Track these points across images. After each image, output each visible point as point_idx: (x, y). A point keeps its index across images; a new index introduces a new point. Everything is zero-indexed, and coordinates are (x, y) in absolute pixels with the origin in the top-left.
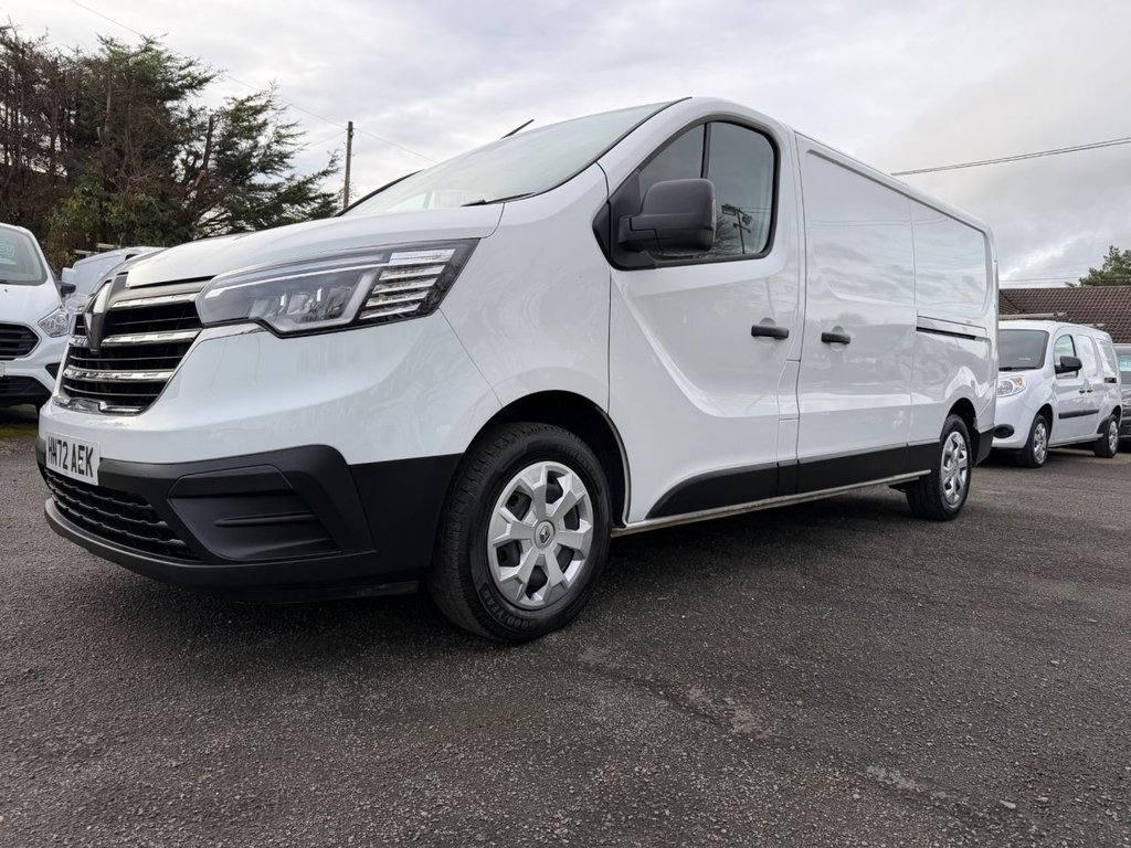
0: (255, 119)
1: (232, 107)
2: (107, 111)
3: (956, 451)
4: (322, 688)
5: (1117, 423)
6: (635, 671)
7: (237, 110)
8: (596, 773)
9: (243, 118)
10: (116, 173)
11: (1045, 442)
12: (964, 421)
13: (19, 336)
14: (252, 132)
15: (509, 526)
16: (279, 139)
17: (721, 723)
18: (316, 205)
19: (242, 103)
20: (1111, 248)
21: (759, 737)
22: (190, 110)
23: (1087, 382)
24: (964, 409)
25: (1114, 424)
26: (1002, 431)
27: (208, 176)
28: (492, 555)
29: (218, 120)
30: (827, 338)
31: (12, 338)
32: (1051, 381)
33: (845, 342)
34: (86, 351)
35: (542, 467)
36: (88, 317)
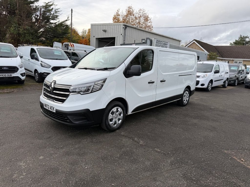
0: (50, 8)
1: (45, 5)
2: (18, 7)
3: (186, 95)
4: (87, 139)
5: (228, 81)
7: (46, 5)
8: (122, 149)
9: (47, 7)
10: (21, 21)
11: (211, 86)
12: (189, 89)
14: (50, 11)
15: (111, 117)
16: (56, 12)
17: (138, 143)
18: (65, 28)
19: (47, 4)
20: (240, 35)
21: (143, 145)
22: (36, 6)
23: (221, 74)
24: (188, 87)
25: (227, 81)
26: (202, 85)
27: (41, 21)
28: (109, 120)
29: (42, 8)
30: (161, 81)
31: (14, 69)
32: (213, 75)
33: (164, 81)
34: (50, 92)
35: (116, 108)
36: (50, 87)
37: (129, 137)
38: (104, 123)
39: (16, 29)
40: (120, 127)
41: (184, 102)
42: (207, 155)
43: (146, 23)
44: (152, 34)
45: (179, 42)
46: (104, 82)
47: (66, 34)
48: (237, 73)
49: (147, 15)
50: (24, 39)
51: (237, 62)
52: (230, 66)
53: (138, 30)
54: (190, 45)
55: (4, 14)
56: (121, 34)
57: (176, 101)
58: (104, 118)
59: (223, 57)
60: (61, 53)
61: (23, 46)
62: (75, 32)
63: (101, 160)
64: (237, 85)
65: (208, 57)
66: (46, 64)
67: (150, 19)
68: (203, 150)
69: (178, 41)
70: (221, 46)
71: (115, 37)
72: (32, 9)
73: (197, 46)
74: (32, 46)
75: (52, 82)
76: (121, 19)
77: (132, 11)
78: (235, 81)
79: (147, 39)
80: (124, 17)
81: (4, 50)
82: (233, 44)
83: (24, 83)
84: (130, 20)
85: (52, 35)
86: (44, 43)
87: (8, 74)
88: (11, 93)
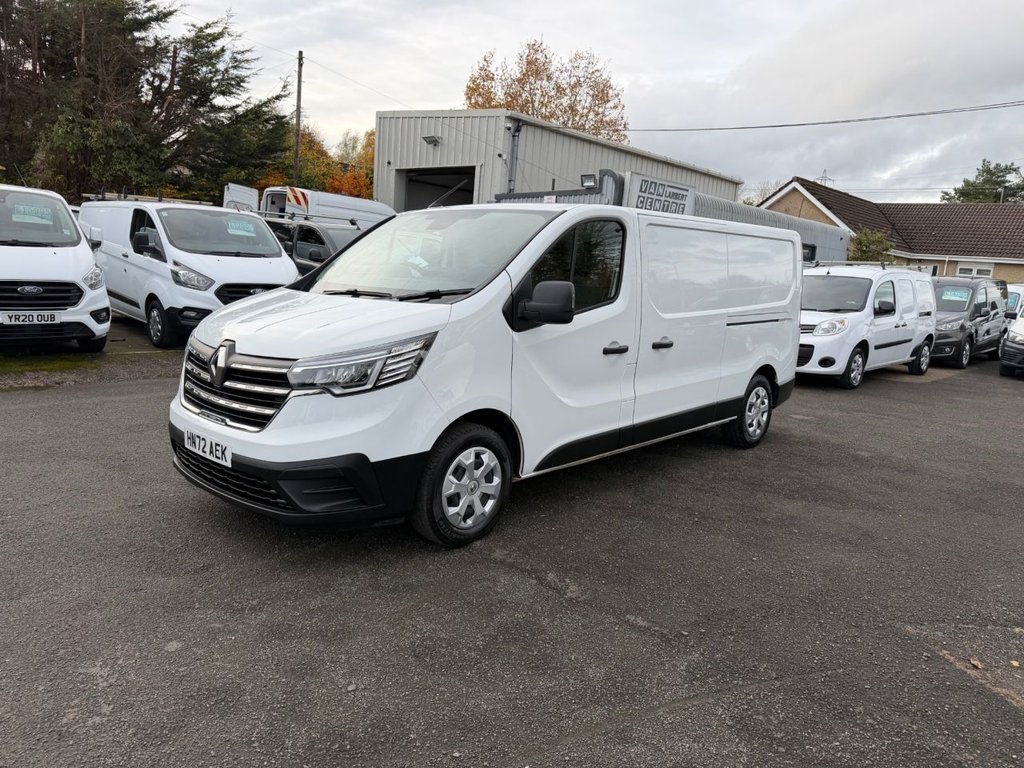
0: (214, 46)
1: (193, 34)
2: (82, 42)
3: (759, 401)
4: (357, 574)
5: (929, 348)
6: (521, 564)
7: (198, 37)
8: (496, 617)
9: (202, 43)
10: (93, 100)
11: (861, 369)
12: (767, 378)
13: (68, 291)
14: (212, 58)
15: (453, 486)
16: (237, 63)
17: (561, 592)
18: (270, 127)
19: (201, 30)
20: (984, 161)
21: (578, 600)
22: (156, 40)
23: (902, 318)
24: (766, 373)
25: (926, 348)
26: (826, 362)
27: (174, 98)
28: (445, 501)
29: (181, 48)
30: (656, 346)
31: (64, 293)
32: (869, 321)
33: (669, 346)
34: (210, 384)
35: (472, 451)
36: (213, 367)
37: (523, 571)
38: (426, 514)
39: (76, 131)
40: (491, 526)
41: (747, 431)
42: (835, 642)
43: (601, 110)
44: (623, 156)
45: (732, 187)
46: (427, 347)
47: (273, 152)
48: (966, 314)
49: (605, 76)
50: (108, 171)
51: (971, 270)
52: (938, 288)
53: (567, 140)
54: (779, 201)
55: (28, 72)
56: (500, 155)
57: (717, 426)
58: (426, 493)
59: (911, 250)
60: (257, 228)
61: (103, 199)
62: (312, 143)
63: (411, 660)
64: (969, 363)
65: (852, 247)
66: (191, 275)
67: (616, 92)
68: (821, 624)
69: (728, 184)
70: (905, 205)
71: (473, 168)
72: (142, 51)
73: (806, 206)
74: (137, 200)
75: (221, 346)
76: (500, 94)
77: (543, 59)
78: (959, 346)
79: (604, 173)
80: (509, 86)
81: (27, 217)
82: (954, 197)
83: (105, 349)
84: (537, 99)
85: (221, 154)
86: (184, 190)
87: (42, 313)
88: (50, 390)
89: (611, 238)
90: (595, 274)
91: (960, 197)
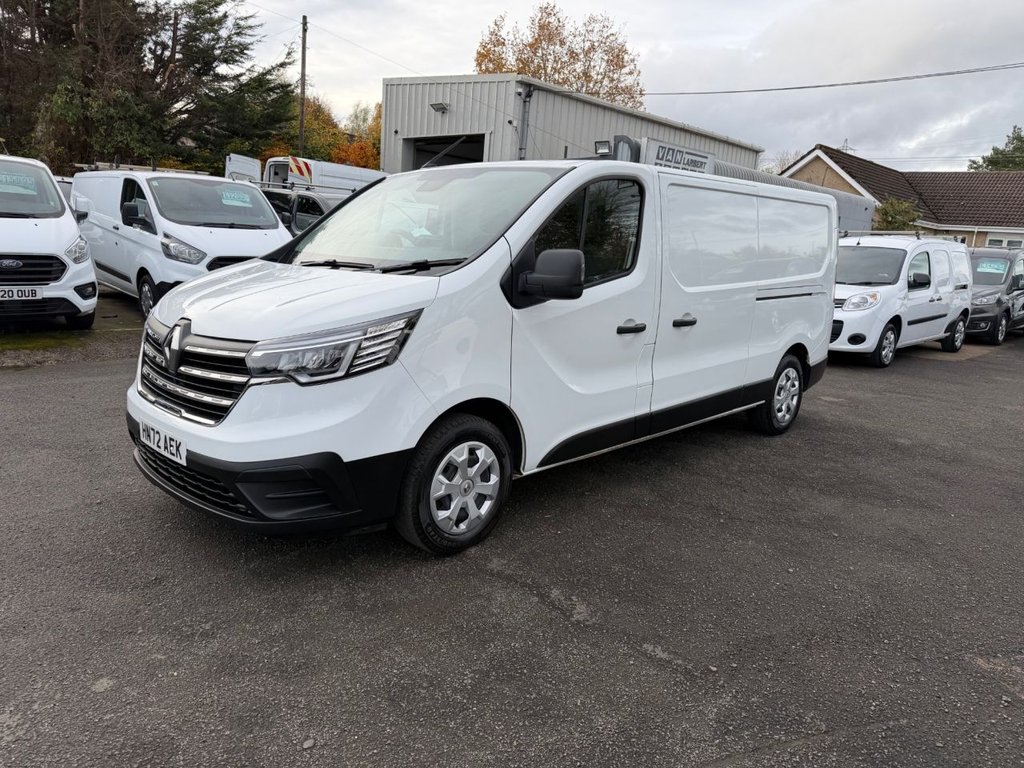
0: (217, 12)
2: (81, 8)
3: (789, 383)
4: (331, 589)
5: (964, 323)
6: (521, 576)
7: (200, 3)
8: (490, 646)
9: (203, 9)
10: (93, 69)
11: (893, 346)
12: (798, 357)
13: (51, 265)
14: (214, 25)
15: (444, 487)
16: (240, 30)
17: (566, 613)
18: (275, 96)
20: (1015, 127)
21: (587, 623)
22: (156, 5)
23: (937, 292)
24: (798, 351)
25: (961, 324)
26: (856, 339)
27: (176, 67)
28: (433, 504)
29: (182, 14)
30: (677, 324)
31: (47, 267)
32: (902, 295)
33: (692, 323)
34: (165, 369)
35: (464, 447)
37: (523, 585)
38: (411, 519)
39: (77, 101)
40: (487, 531)
41: (776, 417)
42: (894, 681)
43: (616, 76)
44: (639, 123)
45: (752, 155)
46: (411, 324)
47: (280, 121)
48: (1004, 287)
49: (620, 41)
50: (109, 142)
51: (1001, 241)
52: (975, 259)
53: (580, 105)
54: (801, 170)
55: (27, 41)
56: (510, 122)
57: (744, 411)
58: (410, 496)
59: (939, 221)
60: (254, 200)
61: (97, 169)
62: (319, 112)
63: (384, 704)
64: (1005, 340)
65: (877, 218)
66: (182, 248)
67: (631, 57)
68: (875, 656)
69: (747, 152)
70: (933, 173)
71: (483, 136)
72: (143, 17)
73: (829, 174)
74: (131, 169)
75: (176, 325)
76: (511, 59)
77: (556, 23)
78: (995, 322)
79: (618, 139)
80: (521, 52)
81: (10, 187)
82: (982, 166)
83: (94, 325)
84: (549, 66)
85: (225, 125)
86: (187, 161)
87: (22, 288)
88: (31, 370)
89: (627, 204)
90: (609, 244)
91: (988, 165)
